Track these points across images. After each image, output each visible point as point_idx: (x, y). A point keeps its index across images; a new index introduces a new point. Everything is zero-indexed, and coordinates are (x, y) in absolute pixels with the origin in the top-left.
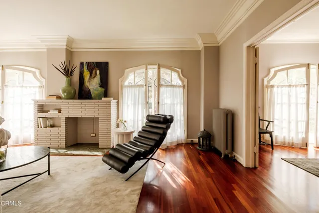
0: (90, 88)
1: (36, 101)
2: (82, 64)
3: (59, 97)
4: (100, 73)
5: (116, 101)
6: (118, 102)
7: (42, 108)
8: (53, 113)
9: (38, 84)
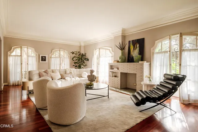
0: (134, 55)
1: (109, 64)
2: (129, 42)
3: (118, 62)
4: (139, 46)
5: (149, 63)
6: (150, 64)
7: (111, 67)
8: (115, 70)
9: (111, 55)
